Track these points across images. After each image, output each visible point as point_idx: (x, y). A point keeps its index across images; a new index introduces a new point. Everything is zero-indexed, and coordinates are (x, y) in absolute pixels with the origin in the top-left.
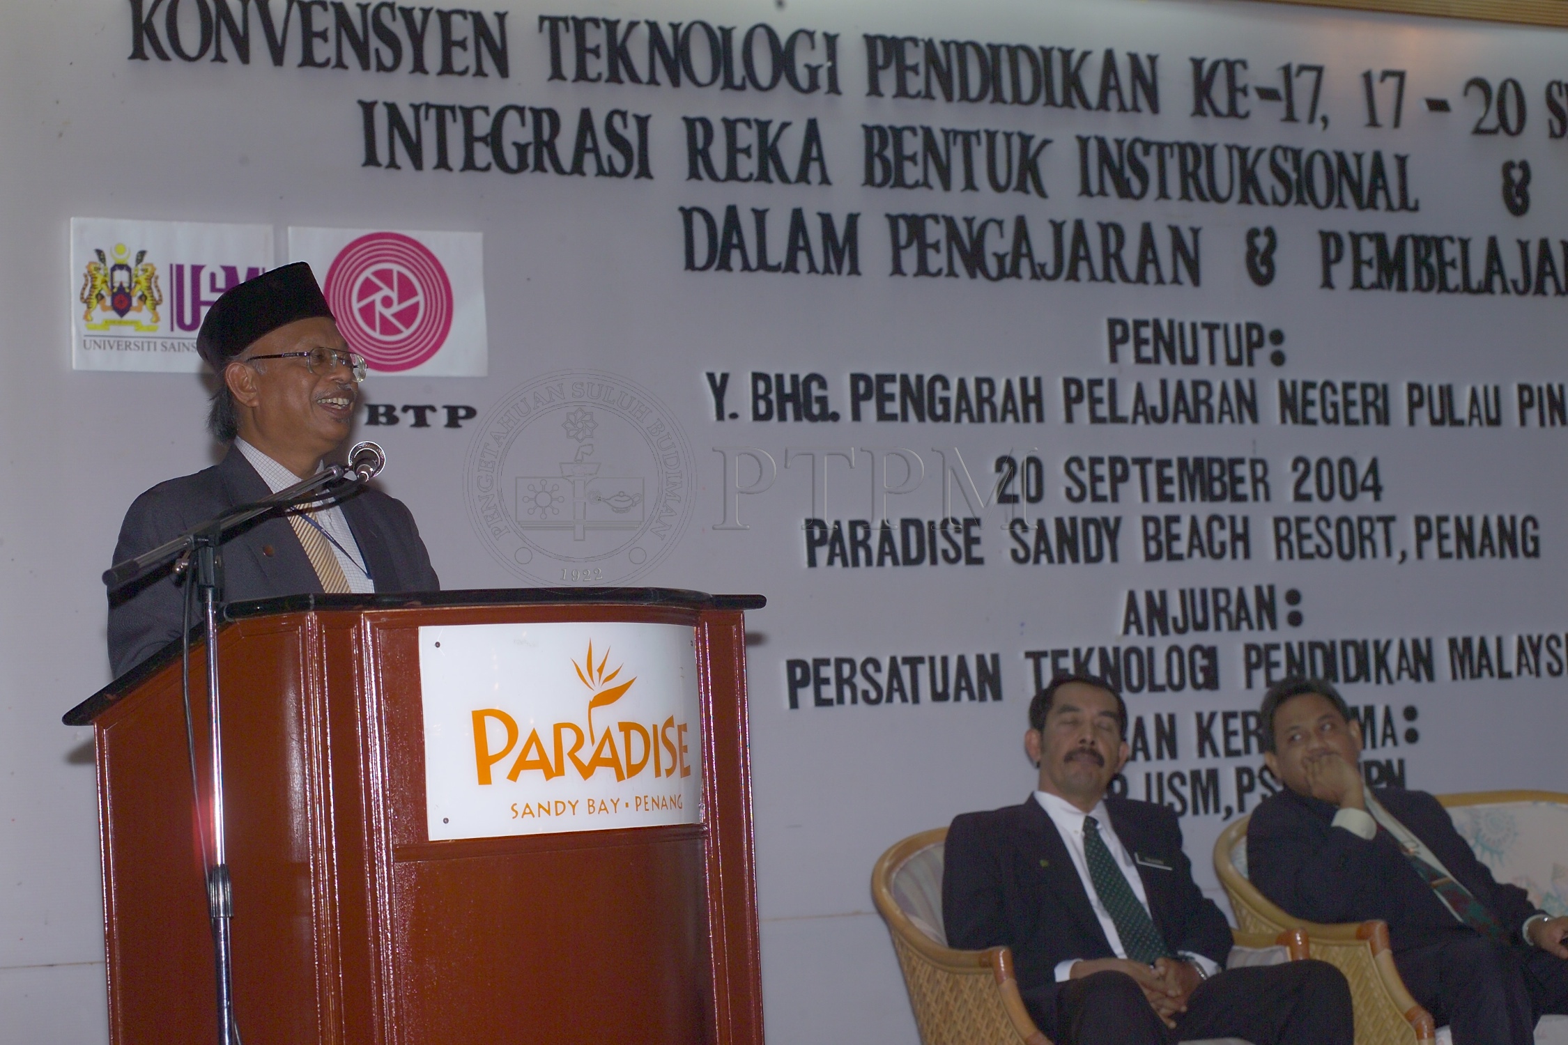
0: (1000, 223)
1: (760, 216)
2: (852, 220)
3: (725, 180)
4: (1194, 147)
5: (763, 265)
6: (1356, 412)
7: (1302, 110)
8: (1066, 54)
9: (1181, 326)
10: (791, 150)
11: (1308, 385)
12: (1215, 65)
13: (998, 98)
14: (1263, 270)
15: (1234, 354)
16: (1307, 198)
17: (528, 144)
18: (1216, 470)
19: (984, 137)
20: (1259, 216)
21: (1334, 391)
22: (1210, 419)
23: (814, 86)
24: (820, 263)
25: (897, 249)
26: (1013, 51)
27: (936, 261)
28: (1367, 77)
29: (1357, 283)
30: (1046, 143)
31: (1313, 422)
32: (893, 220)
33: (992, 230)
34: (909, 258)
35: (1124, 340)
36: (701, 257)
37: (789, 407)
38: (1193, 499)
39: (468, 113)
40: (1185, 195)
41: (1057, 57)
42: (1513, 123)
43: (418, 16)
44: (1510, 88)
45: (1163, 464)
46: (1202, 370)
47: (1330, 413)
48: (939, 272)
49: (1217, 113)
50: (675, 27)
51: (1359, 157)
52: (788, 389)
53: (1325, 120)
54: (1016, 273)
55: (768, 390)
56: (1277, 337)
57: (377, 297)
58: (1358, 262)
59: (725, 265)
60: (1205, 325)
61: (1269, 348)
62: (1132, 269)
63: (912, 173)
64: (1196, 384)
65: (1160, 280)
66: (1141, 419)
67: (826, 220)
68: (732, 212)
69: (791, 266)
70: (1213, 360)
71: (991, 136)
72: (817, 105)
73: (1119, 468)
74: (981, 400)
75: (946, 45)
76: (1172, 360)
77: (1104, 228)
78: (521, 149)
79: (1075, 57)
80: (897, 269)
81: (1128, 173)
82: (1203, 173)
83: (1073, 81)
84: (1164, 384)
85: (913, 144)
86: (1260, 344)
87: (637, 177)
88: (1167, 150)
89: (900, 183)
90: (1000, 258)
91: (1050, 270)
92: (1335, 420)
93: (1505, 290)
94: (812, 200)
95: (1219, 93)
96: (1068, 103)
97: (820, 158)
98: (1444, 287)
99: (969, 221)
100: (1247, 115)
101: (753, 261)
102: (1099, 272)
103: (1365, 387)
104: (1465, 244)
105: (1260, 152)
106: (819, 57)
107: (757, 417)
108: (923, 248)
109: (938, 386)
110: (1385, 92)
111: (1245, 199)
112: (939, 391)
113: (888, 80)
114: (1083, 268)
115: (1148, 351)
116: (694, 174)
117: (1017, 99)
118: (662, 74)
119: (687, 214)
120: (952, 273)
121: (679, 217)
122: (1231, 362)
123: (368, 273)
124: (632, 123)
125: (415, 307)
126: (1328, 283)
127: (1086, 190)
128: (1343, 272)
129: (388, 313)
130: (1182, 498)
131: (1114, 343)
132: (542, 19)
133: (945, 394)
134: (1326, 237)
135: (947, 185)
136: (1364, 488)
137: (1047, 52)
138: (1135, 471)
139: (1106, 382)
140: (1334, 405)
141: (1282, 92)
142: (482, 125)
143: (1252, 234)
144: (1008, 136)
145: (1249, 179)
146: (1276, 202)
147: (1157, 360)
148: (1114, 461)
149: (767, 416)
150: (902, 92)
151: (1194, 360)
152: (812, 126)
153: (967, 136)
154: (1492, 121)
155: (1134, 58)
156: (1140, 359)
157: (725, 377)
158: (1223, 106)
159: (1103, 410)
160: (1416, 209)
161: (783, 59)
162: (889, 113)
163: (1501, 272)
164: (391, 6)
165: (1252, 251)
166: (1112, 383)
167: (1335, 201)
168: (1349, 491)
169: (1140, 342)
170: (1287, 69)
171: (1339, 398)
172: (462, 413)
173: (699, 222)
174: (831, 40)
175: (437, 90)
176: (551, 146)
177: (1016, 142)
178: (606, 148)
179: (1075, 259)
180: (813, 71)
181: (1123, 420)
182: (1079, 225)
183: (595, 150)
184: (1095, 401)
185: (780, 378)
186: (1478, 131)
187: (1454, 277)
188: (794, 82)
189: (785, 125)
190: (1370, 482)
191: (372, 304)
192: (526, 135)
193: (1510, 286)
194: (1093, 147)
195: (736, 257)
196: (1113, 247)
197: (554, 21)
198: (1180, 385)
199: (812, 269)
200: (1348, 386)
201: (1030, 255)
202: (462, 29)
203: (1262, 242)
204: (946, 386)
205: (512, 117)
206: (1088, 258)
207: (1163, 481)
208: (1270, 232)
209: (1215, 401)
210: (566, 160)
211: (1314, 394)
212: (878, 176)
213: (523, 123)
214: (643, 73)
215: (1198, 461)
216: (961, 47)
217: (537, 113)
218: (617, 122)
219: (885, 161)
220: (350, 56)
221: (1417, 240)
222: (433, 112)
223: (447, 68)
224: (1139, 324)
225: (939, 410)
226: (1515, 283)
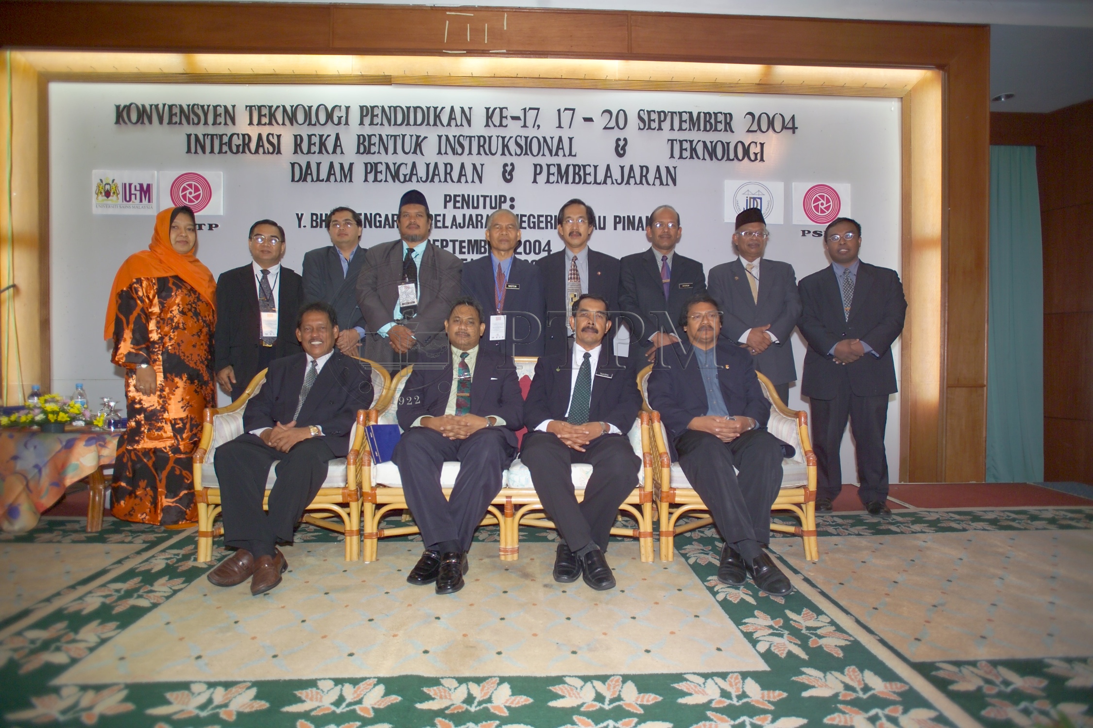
0: (406, 164)
1: (319, 164)
2: (351, 165)
3: (307, 154)
4: (484, 137)
5: (318, 180)
6: (543, 225)
7: (530, 123)
8: (436, 108)
9: (473, 196)
10: (330, 145)
11: (522, 216)
12: (495, 109)
13: (408, 124)
14: (509, 177)
15: (493, 205)
16: (529, 152)
17: (240, 145)
18: (483, 244)
19: (401, 136)
20: (508, 159)
21: (534, 217)
22: (482, 227)
23: (339, 123)
24: (338, 179)
25: (366, 173)
26: (415, 108)
27: (380, 177)
28: (559, 111)
29: (548, 181)
30: (425, 138)
31: (525, 228)
32: (366, 164)
33: (403, 167)
34: (371, 177)
35: (450, 201)
36: (297, 178)
37: (324, 224)
38: (473, 253)
39: (221, 136)
40: (479, 153)
41: (432, 110)
42: (621, 125)
43: (206, 107)
44: (621, 114)
45: (461, 242)
46: (480, 211)
47: (532, 225)
48: (381, 181)
49: (495, 126)
50: (292, 107)
51: (552, 138)
52: (324, 218)
53: (539, 126)
54: (410, 180)
55: (317, 218)
56: (512, 200)
57: (187, 192)
58: (549, 174)
59: (305, 180)
60: (482, 196)
61: (508, 203)
62: (455, 178)
63: (373, 149)
64: (477, 216)
65: (467, 182)
66: (454, 227)
67: (341, 165)
68: (308, 164)
69: (328, 180)
70: (485, 207)
71: (404, 136)
72: (341, 130)
73: (445, 243)
74: (393, 221)
75: (390, 107)
76: (468, 208)
77: (446, 165)
78: (238, 146)
79: (438, 110)
80: (366, 180)
81: (457, 146)
82: (487, 146)
83: (437, 117)
84: (464, 215)
85: (375, 140)
86: (505, 201)
87: (277, 154)
88: (473, 139)
89: (369, 152)
90: (405, 176)
91: (424, 179)
92: (534, 227)
93: (613, 183)
94: (337, 159)
95: (496, 119)
96: (435, 124)
97: (340, 146)
98: (585, 182)
99: (395, 164)
100: (506, 126)
101: (315, 179)
102: (443, 179)
103: (547, 216)
104: (596, 167)
105: (511, 137)
106: (343, 114)
107: (312, 226)
108: (376, 173)
109: (378, 216)
110: (566, 116)
111: (503, 154)
112: (378, 218)
113: (367, 120)
114: (436, 179)
115: (458, 205)
116: (296, 152)
117: (415, 124)
118: (287, 122)
119: (293, 165)
120: (386, 181)
121: (290, 166)
122: (491, 208)
123: (185, 185)
124: (276, 137)
125: (200, 194)
126: (535, 181)
127: (440, 153)
128: (542, 178)
129: (191, 196)
130: (469, 253)
131: (446, 202)
132: (247, 107)
133: (380, 219)
134: (535, 166)
135: (387, 154)
136: (544, 250)
137: (428, 108)
138: (451, 244)
139: (442, 215)
140: (533, 222)
141: (522, 118)
142: (225, 139)
143: (505, 165)
144: (411, 136)
145: (505, 146)
146: (516, 154)
147: (463, 208)
148: (442, 241)
149: (316, 226)
150: (372, 123)
151: (478, 207)
152: (337, 135)
153: (395, 136)
154: (613, 124)
155: (462, 108)
156: (455, 207)
157: (302, 215)
158: (497, 124)
159: (440, 224)
160: (575, 156)
161: (329, 116)
162: (367, 130)
163: (611, 177)
164: (198, 105)
165: (505, 171)
166: (444, 215)
167: (541, 153)
168: (537, 251)
169: (455, 202)
170: (525, 109)
171: (536, 220)
172: (214, 226)
173: (297, 167)
174: (348, 108)
175: (211, 130)
176: (248, 145)
177: (414, 138)
178: (266, 145)
179: (434, 174)
180: (340, 118)
181: (447, 227)
182: (436, 164)
183: (263, 146)
184: (436, 221)
185: (321, 215)
186: (605, 128)
187: (590, 179)
188: (333, 122)
189: (328, 136)
190: (546, 248)
191: (186, 194)
192: (240, 142)
193: (614, 182)
194: (444, 139)
195: (309, 178)
196: (448, 171)
197: (251, 107)
198: (471, 216)
199: (336, 181)
200: (539, 216)
201: (416, 174)
202: (221, 110)
203: (509, 168)
204: (380, 217)
205: (235, 137)
206: (438, 175)
207: (461, 247)
208: (512, 164)
209: (484, 221)
210: (253, 150)
211: (525, 219)
212: (362, 150)
213: (239, 138)
214: (280, 122)
215: (476, 241)
216: (395, 108)
217: (244, 135)
218: (271, 137)
219: (365, 146)
220: (184, 121)
221: (574, 166)
222: (209, 137)
223: (214, 123)
224: (455, 196)
225: (378, 224)
226: (616, 180)
